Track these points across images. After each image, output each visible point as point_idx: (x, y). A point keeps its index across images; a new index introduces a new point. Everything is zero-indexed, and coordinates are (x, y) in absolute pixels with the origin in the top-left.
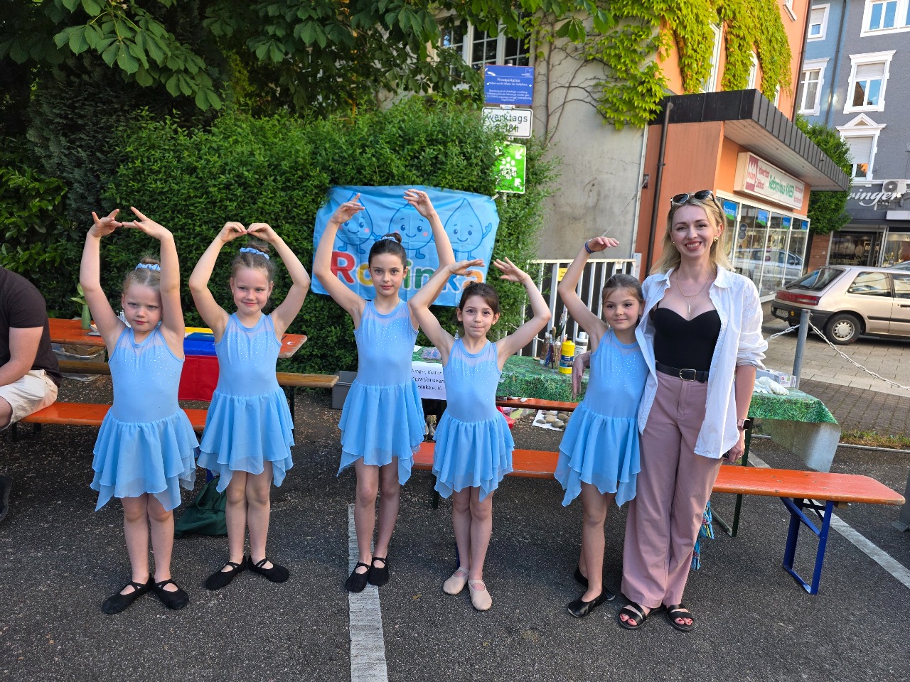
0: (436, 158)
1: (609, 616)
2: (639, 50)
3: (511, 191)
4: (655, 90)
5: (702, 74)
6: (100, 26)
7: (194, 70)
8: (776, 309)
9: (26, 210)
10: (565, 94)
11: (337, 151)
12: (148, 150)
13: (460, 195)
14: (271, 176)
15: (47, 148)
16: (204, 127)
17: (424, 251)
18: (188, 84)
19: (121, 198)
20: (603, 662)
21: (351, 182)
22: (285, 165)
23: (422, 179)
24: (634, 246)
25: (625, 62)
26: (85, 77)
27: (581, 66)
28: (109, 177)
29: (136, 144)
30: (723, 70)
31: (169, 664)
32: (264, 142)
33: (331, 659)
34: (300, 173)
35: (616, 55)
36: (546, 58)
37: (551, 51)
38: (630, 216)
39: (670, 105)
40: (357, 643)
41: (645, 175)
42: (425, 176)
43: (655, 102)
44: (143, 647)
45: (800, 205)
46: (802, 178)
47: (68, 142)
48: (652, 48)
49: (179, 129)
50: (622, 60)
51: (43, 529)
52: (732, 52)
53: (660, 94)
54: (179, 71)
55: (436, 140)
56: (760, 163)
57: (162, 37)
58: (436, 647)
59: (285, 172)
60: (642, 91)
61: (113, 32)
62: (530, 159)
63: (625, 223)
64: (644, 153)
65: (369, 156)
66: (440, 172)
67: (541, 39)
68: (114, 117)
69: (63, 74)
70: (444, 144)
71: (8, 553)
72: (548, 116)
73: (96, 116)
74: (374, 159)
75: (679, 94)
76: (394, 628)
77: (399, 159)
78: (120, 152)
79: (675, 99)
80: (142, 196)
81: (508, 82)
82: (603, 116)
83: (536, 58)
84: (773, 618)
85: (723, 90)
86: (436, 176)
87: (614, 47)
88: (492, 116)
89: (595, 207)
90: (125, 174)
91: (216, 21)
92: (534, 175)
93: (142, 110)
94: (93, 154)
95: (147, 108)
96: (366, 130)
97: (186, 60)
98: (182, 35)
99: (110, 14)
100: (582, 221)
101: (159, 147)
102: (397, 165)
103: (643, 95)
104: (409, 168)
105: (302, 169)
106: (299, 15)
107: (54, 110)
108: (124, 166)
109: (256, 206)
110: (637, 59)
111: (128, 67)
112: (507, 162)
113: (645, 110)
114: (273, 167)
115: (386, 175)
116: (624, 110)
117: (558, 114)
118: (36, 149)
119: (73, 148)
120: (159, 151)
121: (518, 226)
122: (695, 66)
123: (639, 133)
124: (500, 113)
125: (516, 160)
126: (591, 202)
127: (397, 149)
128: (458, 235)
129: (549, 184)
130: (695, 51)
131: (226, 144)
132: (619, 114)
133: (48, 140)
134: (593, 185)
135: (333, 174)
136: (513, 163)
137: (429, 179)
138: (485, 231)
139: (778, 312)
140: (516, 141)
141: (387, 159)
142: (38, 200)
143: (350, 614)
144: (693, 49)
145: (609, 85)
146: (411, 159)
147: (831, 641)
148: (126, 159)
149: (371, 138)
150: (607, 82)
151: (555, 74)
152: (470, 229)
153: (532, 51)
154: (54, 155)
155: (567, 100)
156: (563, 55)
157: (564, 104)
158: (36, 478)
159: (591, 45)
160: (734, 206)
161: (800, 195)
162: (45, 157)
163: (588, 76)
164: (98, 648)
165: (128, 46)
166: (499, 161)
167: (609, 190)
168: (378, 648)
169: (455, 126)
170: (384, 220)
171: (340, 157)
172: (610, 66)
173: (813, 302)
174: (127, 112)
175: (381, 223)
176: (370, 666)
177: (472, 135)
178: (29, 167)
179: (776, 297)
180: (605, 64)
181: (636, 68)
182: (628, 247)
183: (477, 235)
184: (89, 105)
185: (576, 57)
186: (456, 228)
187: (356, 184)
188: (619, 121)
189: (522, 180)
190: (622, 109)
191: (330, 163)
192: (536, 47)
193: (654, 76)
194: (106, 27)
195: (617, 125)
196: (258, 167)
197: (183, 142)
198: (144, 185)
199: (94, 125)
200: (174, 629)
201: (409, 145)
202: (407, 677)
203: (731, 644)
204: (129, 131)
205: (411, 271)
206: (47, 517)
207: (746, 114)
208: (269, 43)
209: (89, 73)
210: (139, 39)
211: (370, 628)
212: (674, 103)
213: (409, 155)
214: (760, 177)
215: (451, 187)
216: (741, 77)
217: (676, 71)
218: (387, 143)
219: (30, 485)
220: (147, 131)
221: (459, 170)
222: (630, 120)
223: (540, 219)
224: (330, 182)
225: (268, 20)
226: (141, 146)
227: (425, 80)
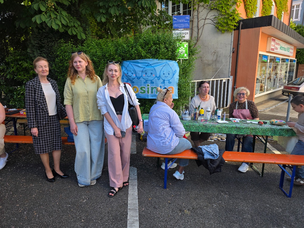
0: (156, 49)
1: (215, 205)
2: (230, 4)
3: (183, 58)
4: (236, 18)
5: (254, 10)
6: (46, 14)
7: (76, 25)
8: (283, 92)
9: (29, 74)
10: (204, 22)
11: (124, 49)
12: (64, 53)
13: (165, 61)
14: (103, 59)
15: (34, 54)
16: (81, 44)
17: (154, 81)
18: (75, 31)
19: (57, 69)
20: (212, 222)
21: (129, 59)
22: (107, 55)
23: (152, 57)
24: (230, 73)
25: (225, 9)
26: (44, 30)
27: (209, 11)
28: (53, 62)
29: (60, 51)
30: (261, 8)
31: (70, 221)
32: (100, 48)
33: (121, 220)
34: (112, 57)
35: (221, 7)
36: (197, 10)
37: (198, 7)
38: (228, 63)
39: (241, 23)
40: (130, 214)
41: (233, 48)
42: (153, 56)
43: (236, 22)
44: (63, 215)
45: (292, 54)
46: (293, 45)
47: (40, 52)
48: (234, 3)
49: (73, 46)
50: (224, 8)
51: (35, 177)
52: (265, 1)
53: (237, 19)
54: (72, 27)
55: (156, 43)
56: (276, 41)
57: (66, 16)
58: (156, 216)
59: (107, 57)
60: (231, 19)
61: (50, 16)
62: (190, 47)
63: (227, 66)
64: (232, 40)
65: (134, 50)
66: (158, 54)
67: (195, 3)
68: (53, 43)
69: (37, 30)
70: (159, 44)
71: (24, 185)
72: (198, 30)
73: (48, 43)
74: (135, 51)
75: (245, 18)
76: (142, 209)
77: (144, 51)
78: (55, 54)
79: (243, 20)
80: (63, 68)
81: (181, 21)
82: (218, 28)
83: (194, 10)
84: (274, 206)
85: (262, 16)
86: (157, 55)
87: (221, 4)
88: (175, 33)
89: (216, 60)
90: (57, 61)
91: (83, 9)
92: (191, 52)
93: (61, 40)
94: (48, 55)
95: (63, 39)
96: (133, 41)
97: (74, 23)
98: (73, 14)
99: (49, 10)
100: (211, 65)
101: (68, 52)
102: (143, 53)
103: (231, 20)
104: (147, 53)
105: (112, 56)
106: (110, 5)
107: (35, 42)
108: (57, 59)
109: (98, 70)
110: (229, 8)
111: (55, 27)
112: (181, 49)
113: (233, 25)
114: (103, 56)
115: (140, 56)
116: (225, 26)
117: (202, 29)
118: (31, 54)
119: (42, 54)
120: (67, 53)
121: (186, 70)
122: (251, 8)
123: (231, 34)
124: (178, 32)
125: (185, 48)
126: (214, 58)
127: (143, 47)
128: (165, 75)
129: (197, 55)
130: (251, 3)
131: (88, 50)
132: (223, 27)
133: (34, 51)
134: (215, 53)
135: (123, 57)
136: (184, 49)
137: (154, 57)
138: (174, 73)
139: (284, 94)
140: (184, 41)
141: (140, 51)
142: (32, 71)
143: (128, 205)
144: (250, 2)
145: (219, 17)
146: (148, 50)
147: (295, 215)
148: (58, 56)
149: (135, 44)
150: (218, 16)
151: (200, 15)
152: (169, 72)
153: (192, 7)
154: (36, 56)
155: (205, 24)
156: (203, 8)
157: (204, 25)
158: (33, 160)
159: (212, 4)
160: (266, 57)
161: (292, 51)
162: (33, 57)
163: (212, 15)
164: (49, 216)
165: (55, 20)
166: (178, 49)
167: (221, 54)
168: (136, 216)
169: (162, 38)
170: (140, 71)
171: (125, 51)
172: (219, 11)
173: (297, 89)
174: (57, 41)
175: (139, 72)
176: (133, 222)
177: (169, 41)
178: (29, 60)
179: (284, 88)
180: (218, 10)
181: (229, 11)
182: (228, 74)
183: (171, 75)
184: (46, 40)
185: (208, 9)
186: (164, 72)
187: (130, 60)
188: (223, 30)
189: (187, 54)
190: (224, 25)
191: (122, 53)
192: (193, 6)
193: (235, 13)
194: (48, 14)
195: (222, 31)
196: (99, 56)
197: (75, 50)
198: (64, 64)
199: (48, 46)
200: (73, 210)
201: (147, 46)
202: (145, 226)
203: (258, 216)
204: (58, 47)
205: (150, 88)
206: (36, 173)
207: (270, 24)
208: (101, 15)
209: (45, 29)
210: (58, 17)
211: (134, 209)
212: (243, 22)
213: (147, 49)
214: (276, 46)
215: (162, 59)
216: (268, 10)
217: (244, 10)
218: (140, 45)
219: (32, 162)
220: (63, 47)
221: (164, 53)
222: (227, 29)
223: (194, 67)
224: (122, 60)
225: (100, 7)
226: (62, 52)
227: (155, 21)
